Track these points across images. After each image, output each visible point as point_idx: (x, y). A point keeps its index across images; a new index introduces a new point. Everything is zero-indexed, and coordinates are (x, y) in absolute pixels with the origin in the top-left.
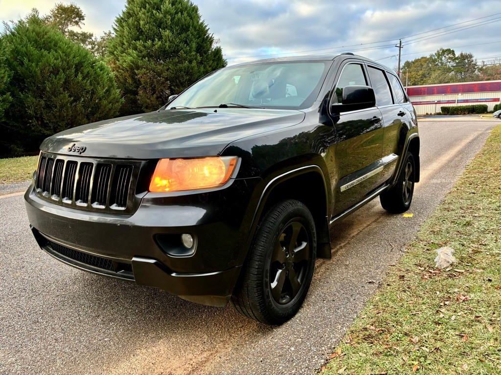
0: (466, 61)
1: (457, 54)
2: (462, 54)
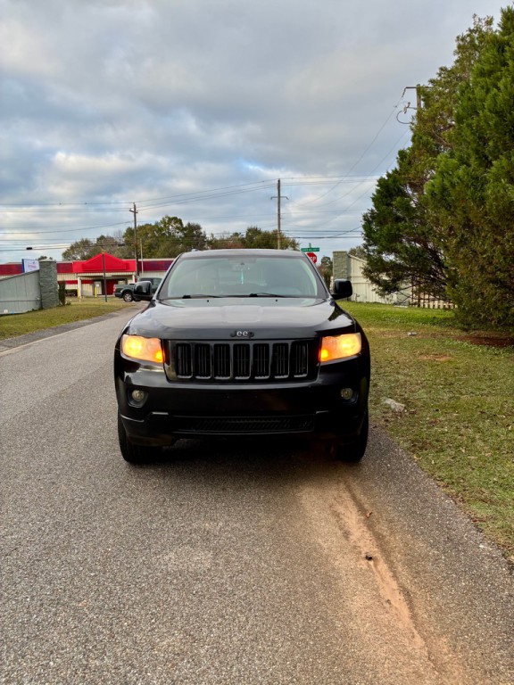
0: (195, 232)
1: (185, 224)
2: (189, 224)
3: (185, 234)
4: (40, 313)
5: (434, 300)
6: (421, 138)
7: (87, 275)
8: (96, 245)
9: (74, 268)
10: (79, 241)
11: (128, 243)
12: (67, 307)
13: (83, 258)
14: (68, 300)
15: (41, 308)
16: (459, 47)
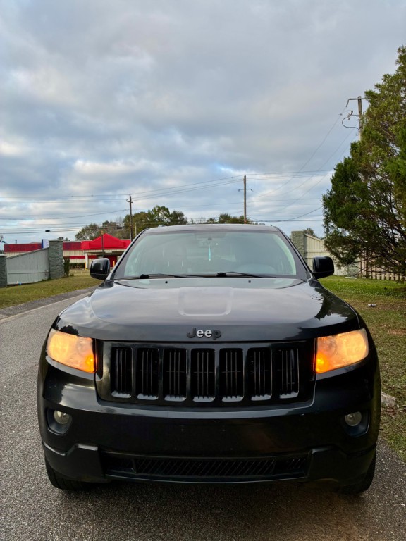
0: (179, 218)
1: (171, 212)
2: (174, 212)
3: (171, 220)
4: (47, 283)
5: (385, 273)
6: (370, 133)
7: (93, 251)
8: (102, 229)
9: (83, 246)
10: (88, 225)
11: (126, 226)
12: (71, 278)
13: (91, 238)
14: (71, 271)
15: (49, 279)
16: (401, 57)
